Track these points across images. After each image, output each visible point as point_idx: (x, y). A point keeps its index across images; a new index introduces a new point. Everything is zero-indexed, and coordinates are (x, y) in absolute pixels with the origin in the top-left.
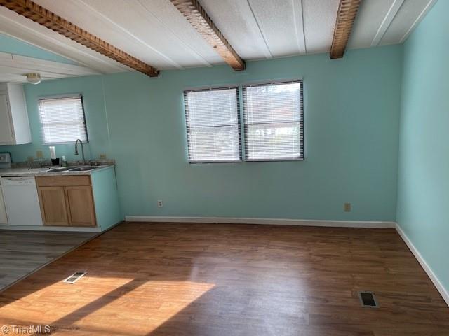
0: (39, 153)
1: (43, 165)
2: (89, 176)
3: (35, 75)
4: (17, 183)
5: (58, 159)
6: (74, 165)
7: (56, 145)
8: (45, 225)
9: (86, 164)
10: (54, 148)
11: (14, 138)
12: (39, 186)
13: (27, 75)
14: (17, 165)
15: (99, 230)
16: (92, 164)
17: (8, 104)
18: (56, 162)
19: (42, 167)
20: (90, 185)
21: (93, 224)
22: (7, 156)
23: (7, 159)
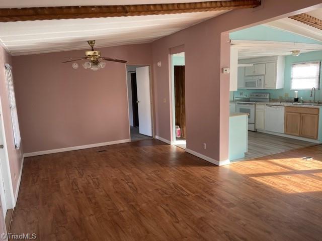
0: (287, 95)
1: (287, 101)
2: (318, 109)
3: (297, 51)
4: (274, 109)
5: (298, 98)
6: (307, 102)
7: (299, 91)
8: (285, 134)
9: (315, 103)
10: (297, 92)
11: (275, 85)
12: (286, 112)
13: (293, 51)
14: (272, 100)
15: (318, 142)
16: (319, 103)
17: (276, 67)
18: (296, 100)
19: (287, 102)
20: (318, 115)
21: (315, 137)
22: (268, 95)
23: (268, 97)
